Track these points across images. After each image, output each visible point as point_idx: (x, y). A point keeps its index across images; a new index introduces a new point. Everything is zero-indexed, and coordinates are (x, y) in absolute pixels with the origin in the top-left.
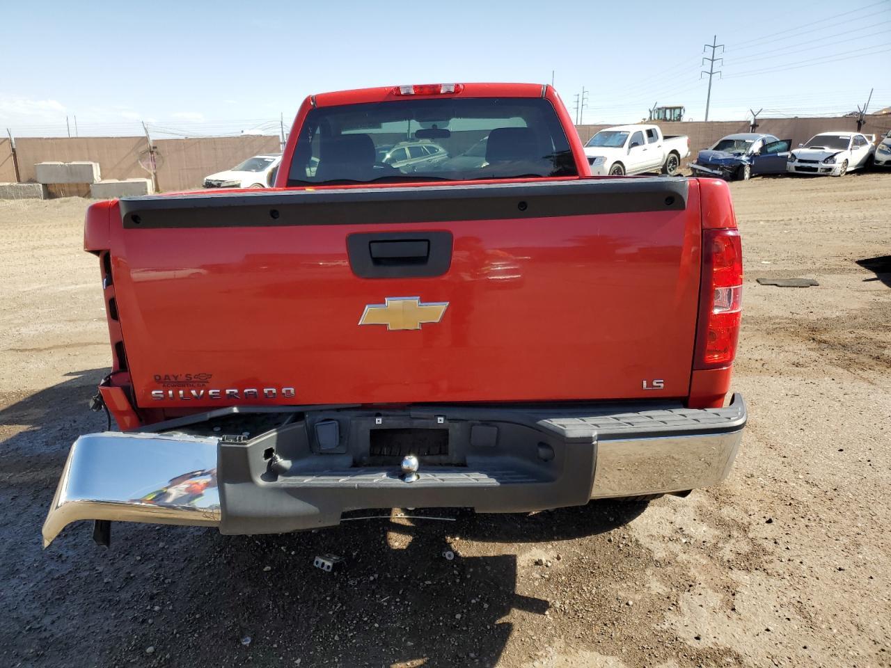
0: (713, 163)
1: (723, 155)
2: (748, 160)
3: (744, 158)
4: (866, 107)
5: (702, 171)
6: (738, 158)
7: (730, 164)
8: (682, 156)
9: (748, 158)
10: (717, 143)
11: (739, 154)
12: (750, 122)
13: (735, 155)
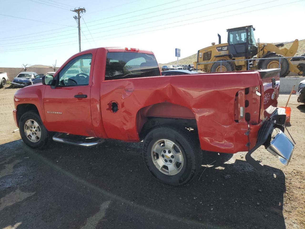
0: (20, 82)
1: (23, 79)
2: (32, 81)
3: (30, 80)
4: (55, 65)
5: (16, 84)
6: (29, 80)
7: (26, 82)
8: (6, 80)
9: (32, 80)
10: (18, 75)
11: (29, 79)
12: (24, 68)
13: (27, 79)
